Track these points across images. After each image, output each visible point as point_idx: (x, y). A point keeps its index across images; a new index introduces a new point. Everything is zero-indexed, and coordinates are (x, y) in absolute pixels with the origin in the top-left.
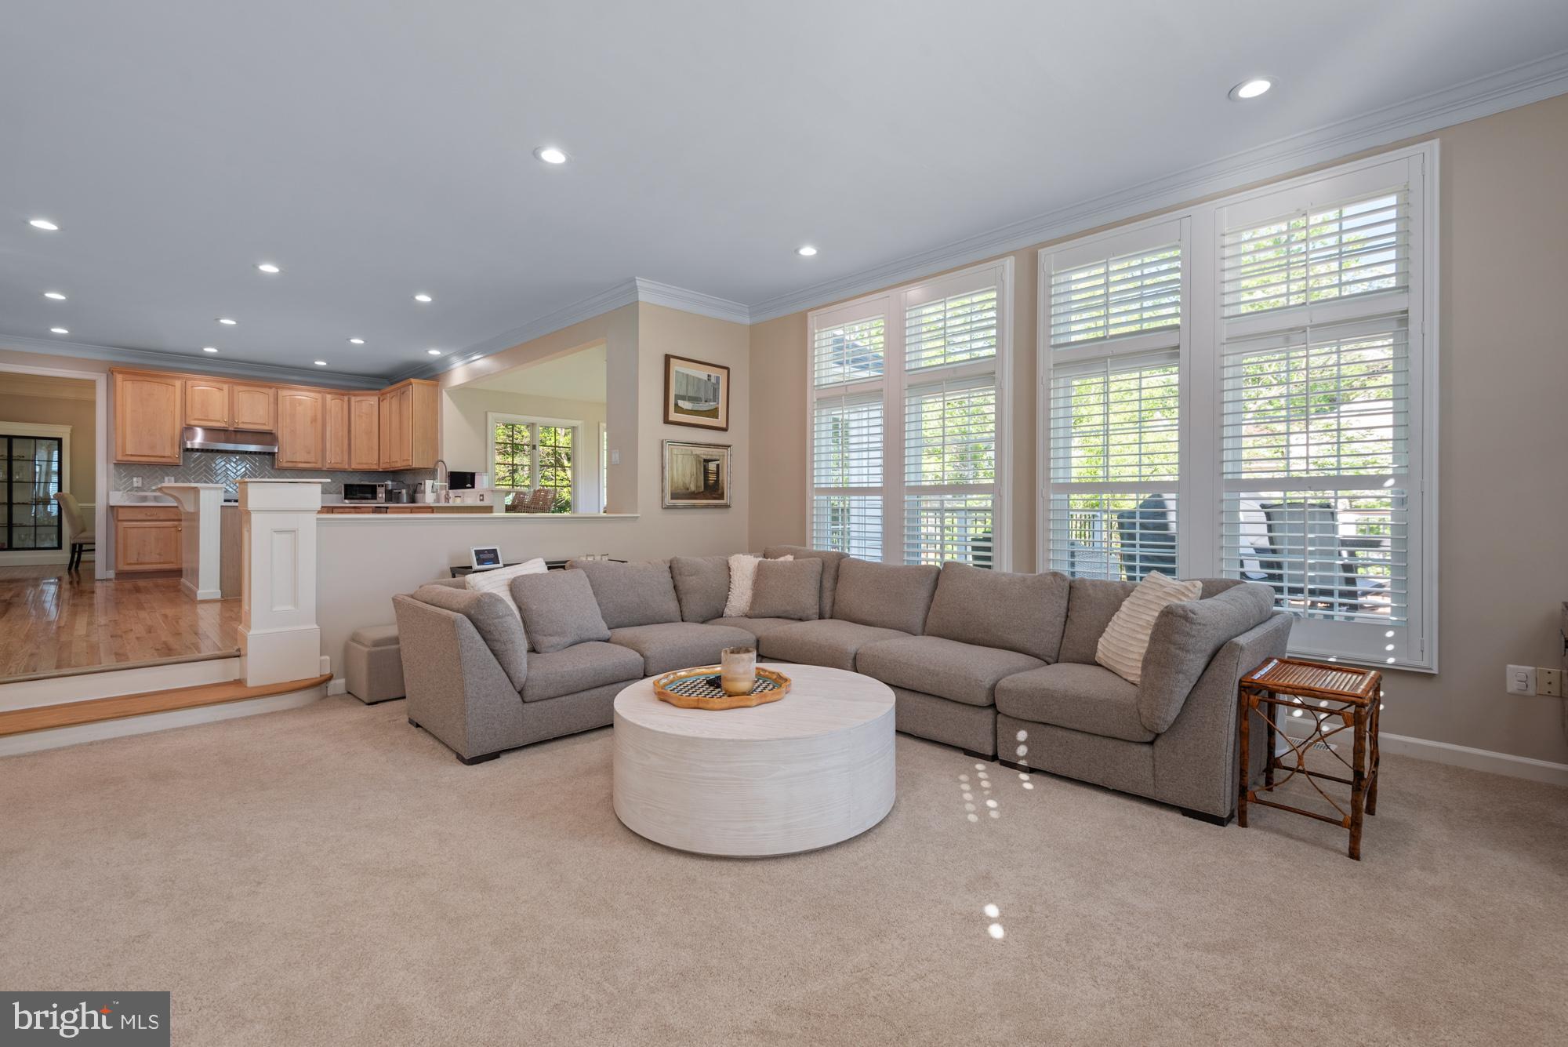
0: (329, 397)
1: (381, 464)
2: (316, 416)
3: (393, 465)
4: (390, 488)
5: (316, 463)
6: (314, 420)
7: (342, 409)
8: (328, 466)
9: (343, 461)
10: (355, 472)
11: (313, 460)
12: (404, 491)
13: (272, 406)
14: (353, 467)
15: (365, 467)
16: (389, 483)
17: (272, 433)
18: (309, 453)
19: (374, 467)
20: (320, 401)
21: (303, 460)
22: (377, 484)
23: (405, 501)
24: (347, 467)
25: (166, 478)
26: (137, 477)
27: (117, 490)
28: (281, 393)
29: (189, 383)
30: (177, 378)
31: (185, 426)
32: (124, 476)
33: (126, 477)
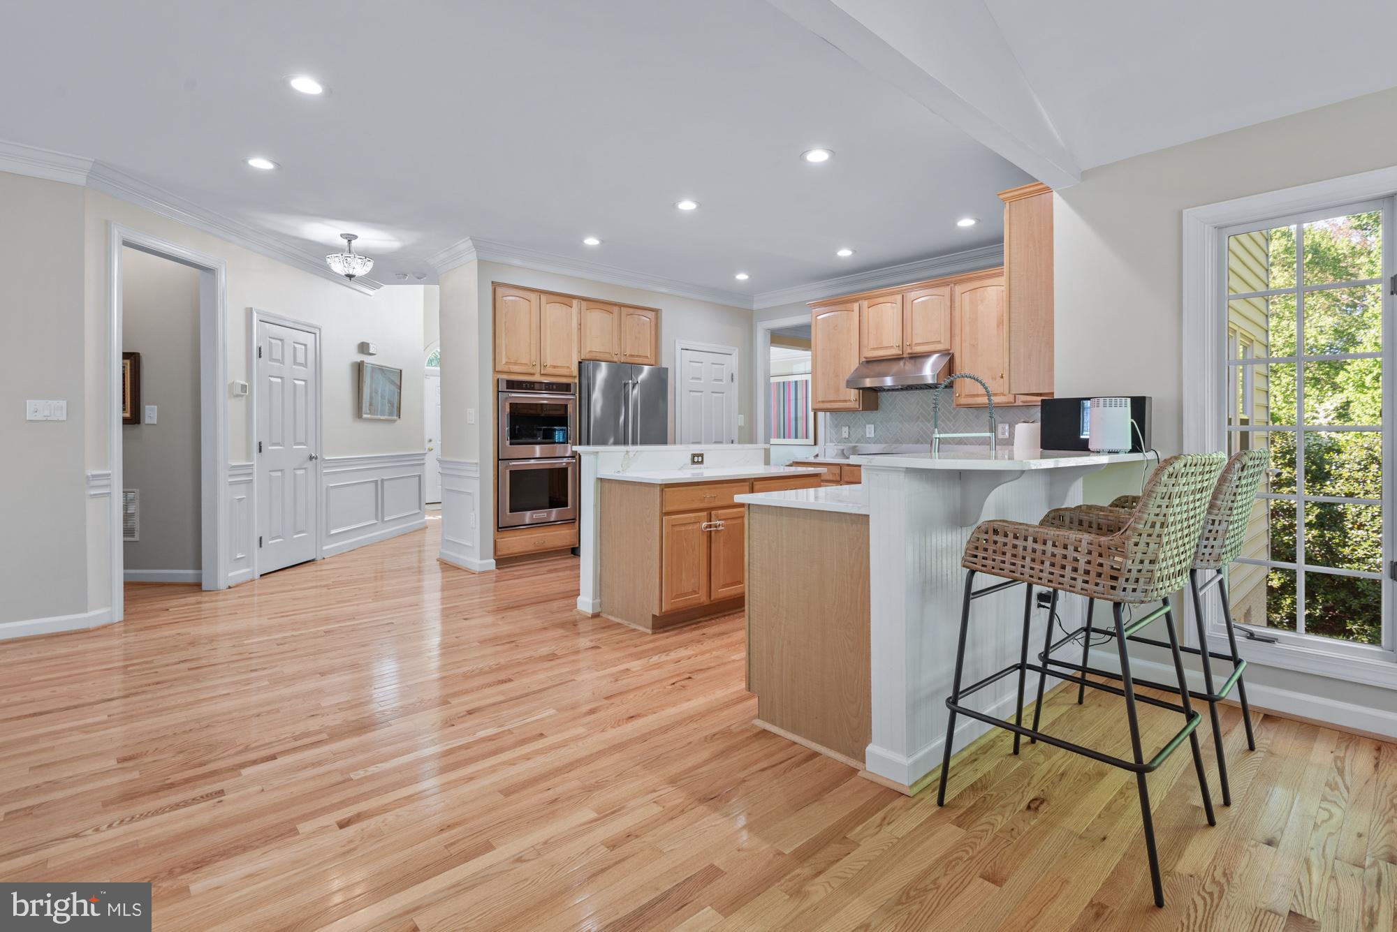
2: (1001, 317)
13: (948, 312)
25: (868, 426)
26: (845, 426)
27: (831, 441)
28: (958, 289)
29: (865, 304)
30: (856, 300)
31: (864, 360)
32: (836, 426)
33: (837, 426)
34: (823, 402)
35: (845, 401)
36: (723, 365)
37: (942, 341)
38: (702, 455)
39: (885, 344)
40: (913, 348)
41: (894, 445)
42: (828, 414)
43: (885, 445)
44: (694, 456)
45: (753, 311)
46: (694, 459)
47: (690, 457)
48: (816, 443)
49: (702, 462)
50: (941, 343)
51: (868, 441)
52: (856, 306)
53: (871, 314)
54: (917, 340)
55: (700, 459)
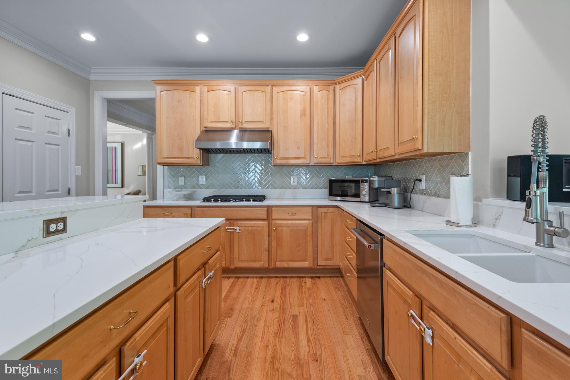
0: (316, 88)
1: (365, 156)
2: (304, 110)
3: (381, 154)
4: (376, 185)
5: (305, 159)
6: (303, 114)
7: (328, 100)
8: (316, 161)
9: (328, 155)
10: (339, 166)
11: (302, 156)
12: (395, 190)
13: (268, 103)
14: (338, 161)
15: (348, 160)
16: (376, 179)
17: (269, 131)
18: (299, 148)
19: (358, 160)
20: (308, 94)
21: (294, 157)
22: (361, 179)
23: (396, 204)
24: (332, 161)
25: (200, 177)
26: (182, 176)
27: (169, 187)
28: (276, 89)
29: (205, 88)
30: (197, 85)
31: (204, 129)
32: (173, 177)
33: (175, 177)
34: (167, 158)
35: (188, 158)
36: (59, 120)
37: (264, 122)
38: (64, 220)
39: (222, 119)
40: (243, 124)
41: (222, 190)
42: (166, 167)
43: (215, 190)
44: (48, 222)
45: (89, 80)
46: (48, 228)
47: (40, 225)
48: (123, 186)
49: (64, 230)
50: (264, 123)
51: (200, 187)
52: (198, 89)
53: (210, 97)
54: (247, 118)
55: (61, 226)
